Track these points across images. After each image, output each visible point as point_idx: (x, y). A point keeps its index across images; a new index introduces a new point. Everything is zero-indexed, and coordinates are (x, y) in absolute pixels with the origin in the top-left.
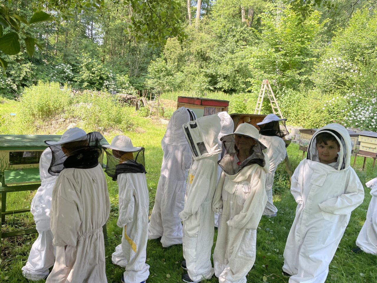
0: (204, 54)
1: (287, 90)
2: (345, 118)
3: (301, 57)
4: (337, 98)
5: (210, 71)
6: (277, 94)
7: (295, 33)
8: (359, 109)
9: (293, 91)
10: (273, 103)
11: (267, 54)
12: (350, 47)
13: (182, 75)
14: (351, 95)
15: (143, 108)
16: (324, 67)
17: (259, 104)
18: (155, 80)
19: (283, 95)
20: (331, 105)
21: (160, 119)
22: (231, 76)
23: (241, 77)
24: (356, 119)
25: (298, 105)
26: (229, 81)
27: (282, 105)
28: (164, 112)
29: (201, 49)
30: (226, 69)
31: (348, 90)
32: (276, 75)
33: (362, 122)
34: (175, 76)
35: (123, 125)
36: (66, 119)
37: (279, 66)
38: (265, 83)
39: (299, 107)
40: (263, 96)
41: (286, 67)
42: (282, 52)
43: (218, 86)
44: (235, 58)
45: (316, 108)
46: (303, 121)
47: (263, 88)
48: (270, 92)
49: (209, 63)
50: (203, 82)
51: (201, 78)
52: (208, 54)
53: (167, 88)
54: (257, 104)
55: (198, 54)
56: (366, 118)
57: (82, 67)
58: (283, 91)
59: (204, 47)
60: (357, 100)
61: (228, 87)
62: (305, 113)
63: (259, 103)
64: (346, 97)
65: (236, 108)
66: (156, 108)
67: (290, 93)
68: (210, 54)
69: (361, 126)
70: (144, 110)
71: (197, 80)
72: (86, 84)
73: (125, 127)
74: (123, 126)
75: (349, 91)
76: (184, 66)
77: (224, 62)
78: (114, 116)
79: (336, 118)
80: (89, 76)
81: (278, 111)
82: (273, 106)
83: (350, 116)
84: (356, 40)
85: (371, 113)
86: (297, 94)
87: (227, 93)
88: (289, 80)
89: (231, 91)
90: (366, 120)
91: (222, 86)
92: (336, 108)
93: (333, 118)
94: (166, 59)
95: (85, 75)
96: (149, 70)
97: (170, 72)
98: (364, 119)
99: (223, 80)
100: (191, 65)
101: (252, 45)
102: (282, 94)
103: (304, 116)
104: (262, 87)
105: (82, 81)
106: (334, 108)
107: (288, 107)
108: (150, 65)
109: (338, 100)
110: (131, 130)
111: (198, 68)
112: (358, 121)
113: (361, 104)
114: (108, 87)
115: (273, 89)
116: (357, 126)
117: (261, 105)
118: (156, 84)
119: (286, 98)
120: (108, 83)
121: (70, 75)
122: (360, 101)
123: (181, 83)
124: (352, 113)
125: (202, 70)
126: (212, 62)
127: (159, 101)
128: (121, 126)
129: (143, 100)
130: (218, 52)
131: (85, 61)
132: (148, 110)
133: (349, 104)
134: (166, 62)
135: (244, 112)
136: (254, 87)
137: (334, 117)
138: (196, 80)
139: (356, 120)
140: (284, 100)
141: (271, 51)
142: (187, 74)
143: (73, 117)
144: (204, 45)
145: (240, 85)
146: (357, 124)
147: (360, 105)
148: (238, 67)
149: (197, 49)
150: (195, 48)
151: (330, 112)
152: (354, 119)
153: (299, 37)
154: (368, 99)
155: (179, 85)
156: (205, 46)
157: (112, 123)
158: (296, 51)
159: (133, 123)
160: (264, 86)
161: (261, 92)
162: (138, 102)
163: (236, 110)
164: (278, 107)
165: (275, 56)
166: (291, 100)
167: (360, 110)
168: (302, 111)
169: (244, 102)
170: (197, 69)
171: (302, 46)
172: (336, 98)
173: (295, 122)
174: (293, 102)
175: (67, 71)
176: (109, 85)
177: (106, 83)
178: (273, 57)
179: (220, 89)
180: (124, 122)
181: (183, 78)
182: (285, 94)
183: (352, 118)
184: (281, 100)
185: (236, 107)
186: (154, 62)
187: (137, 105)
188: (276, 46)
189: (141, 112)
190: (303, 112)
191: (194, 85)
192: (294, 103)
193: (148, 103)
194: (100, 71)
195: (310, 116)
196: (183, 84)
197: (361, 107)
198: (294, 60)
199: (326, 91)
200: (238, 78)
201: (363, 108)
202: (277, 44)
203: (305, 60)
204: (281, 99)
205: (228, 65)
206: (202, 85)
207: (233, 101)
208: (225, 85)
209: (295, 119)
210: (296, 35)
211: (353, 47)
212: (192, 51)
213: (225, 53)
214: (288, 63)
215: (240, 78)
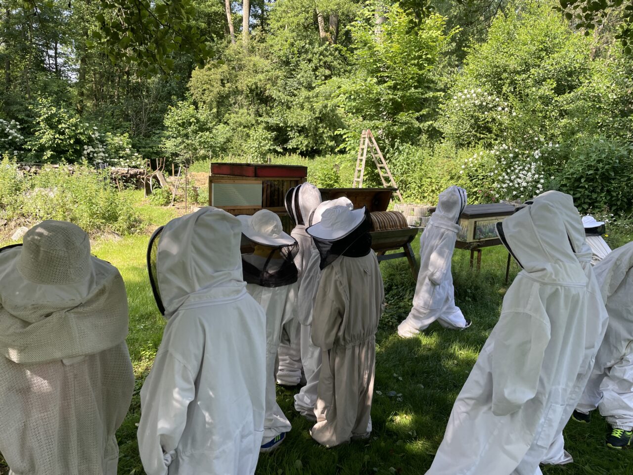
0: (261, 92)
1: (403, 146)
2: (495, 185)
3: (420, 90)
4: (481, 153)
5: (274, 121)
6: (386, 153)
7: (406, 52)
8: (515, 169)
9: (411, 146)
10: (381, 168)
11: (364, 87)
12: (493, 72)
13: (227, 129)
14: (501, 148)
15: (159, 190)
16: (457, 105)
17: (359, 171)
18: (179, 139)
19: (397, 153)
20: (472, 165)
21: (192, 207)
22: (310, 127)
23: (326, 128)
24: (513, 186)
25: (421, 169)
26: (307, 136)
27: (395, 171)
28: (198, 195)
29: (256, 83)
30: (300, 117)
31: (496, 140)
32: (383, 121)
33: (522, 189)
34: (214, 131)
35: (122, 223)
36: (10, 220)
37: (386, 106)
38: (366, 136)
39: (423, 172)
40: (364, 158)
41: (397, 108)
42: (389, 84)
43: (290, 146)
44: (313, 97)
45: (450, 172)
46: (431, 194)
47: (364, 144)
48: (375, 150)
49: (272, 108)
50: (264, 139)
51: (260, 132)
52: (267, 91)
53: (202, 152)
54: (357, 172)
55: (250, 93)
56: (528, 183)
57: (38, 123)
58: (396, 147)
59: (260, 80)
60: (511, 155)
61: (307, 146)
62: (433, 181)
63: (359, 169)
64: (494, 151)
65: (322, 180)
66: (183, 188)
67: (407, 150)
68: (272, 92)
69: (522, 196)
70: (162, 194)
71: (253, 136)
72: (49, 153)
73: (125, 227)
74: (121, 225)
75: (497, 142)
76: (229, 114)
77: (296, 104)
78: (103, 208)
79: (482, 187)
80: (55, 138)
81: (390, 181)
82: (381, 174)
83: (503, 182)
84: (501, 60)
85: (534, 175)
86: (417, 151)
87: (305, 157)
88: (404, 129)
89: (311, 153)
90: (528, 186)
91: (297, 145)
92: (480, 171)
93: (477, 187)
94: (195, 103)
95: (46, 136)
96: (167, 123)
97: (204, 125)
98: (524, 184)
99: (298, 134)
100: (241, 111)
101: (340, 76)
102: (394, 153)
103: (432, 187)
104: (362, 142)
105: (42, 149)
106: (476, 171)
107: (406, 173)
108: (168, 114)
109: (482, 157)
110: (138, 231)
111: (253, 116)
112: (516, 189)
113: (518, 160)
114: (91, 156)
115: (379, 146)
116: (516, 197)
117: (362, 173)
118: (182, 147)
119: (401, 158)
120: (91, 149)
121: (17, 140)
122: (516, 156)
123: (225, 143)
124: (506, 177)
125: (260, 119)
126: (277, 106)
127: (188, 176)
128: (116, 225)
129: (158, 176)
130: (285, 88)
131: (45, 113)
132: (169, 193)
133: (500, 162)
134: (197, 108)
135: (337, 186)
136: (349, 143)
137: (478, 184)
138: (251, 135)
139: (513, 188)
140: (399, 161)
141: (371, 82)
142: (235, 127)
143: (23, 215)
144: (261, 76)
145: (327, 142)
146: (515, 193)
147: (517, 163)
148: (320, 113)
149: (249, 84)
150: (246, 82)
151: (471, 177)
152: (509, 186)
153: (414, 59)
154: (527, 152)
155: (222, 147)
156: (262, 78)
157: (98, 222)
158: (411, 81)
159: (142, 217)
160: (364, 141)
161: (360, 150)
162: (149, 180)
163: (322, 184)
164: (389, 175)
165: (379, 90)
166: (409, 162)
167: (517, 171)
168: (428, 178)
169: (335, 169)
170: (252, 118)
171: (420, 72)
172: (478, 154)
173: (419, 197)
174: (413, 164)
175: (11, 131)
176: (94, 152)
177: (88, 149)
178: (375, 92)
179: (294, 150)
180: (122, 217)
181: (228, 135)
182: (400, 152)
183: (506, 185)
184: (393, 163)
185: (323, 178)
186: (173, 109)
187: (148, 185)
188: (379, 75)
189: (156, 198)
190: (429, 180)
191: (249, 145)
192: (415, 165)
193: (168, 180)
194: (74, 128)
195: (441, 186)
196: (229, 145)
197: (519, 166)
198: (409, 96)
199: (462, 143)
200: (321, 130)
201: (521, 167)
202: (380, 71)
203: (426, 96)
204: (394, 161)
205: (303, 109)
206: (262, 144)
207: (316, 170)
208: (301, 143)
209: (419, 192)
210: (409, 55)
211: (496, 71)
212: (240, 88)
213: (297, 89)
214: (399, 100)
215: (325, 131)
